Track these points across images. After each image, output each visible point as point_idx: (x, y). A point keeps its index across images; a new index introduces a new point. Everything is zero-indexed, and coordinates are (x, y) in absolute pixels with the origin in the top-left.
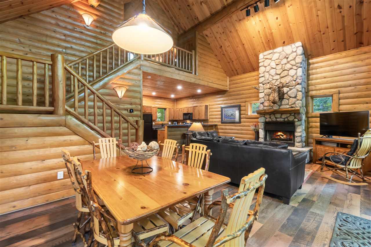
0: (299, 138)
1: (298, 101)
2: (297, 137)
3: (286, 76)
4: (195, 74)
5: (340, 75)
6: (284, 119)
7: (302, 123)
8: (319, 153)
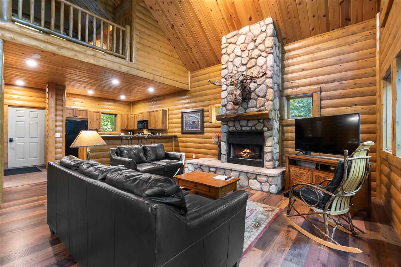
0: (269, 155)
1: (268, 102)
2: (267, 153)
3: (253, 66)
4: (131, 60)
5: (322, 65)
6: (251, 128)
7: (272, 134)
8: (293, 178)
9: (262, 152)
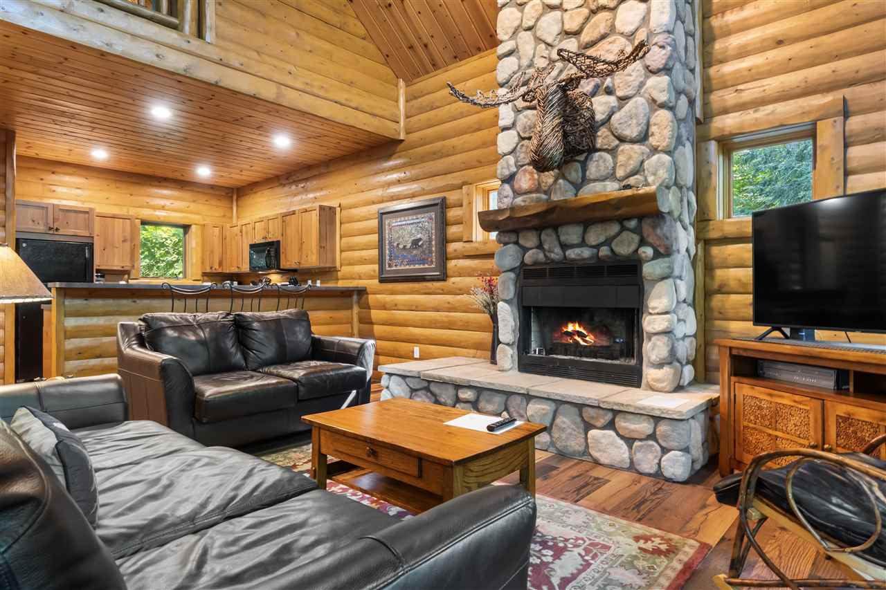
0: (658, 343)
1: (655, 157)
2: (651, 335)
3: (603, 37)
4: (200, 34)
6: (595, 251)
7: (671, 268)
8: (746, 423)
9: (636, 335)
